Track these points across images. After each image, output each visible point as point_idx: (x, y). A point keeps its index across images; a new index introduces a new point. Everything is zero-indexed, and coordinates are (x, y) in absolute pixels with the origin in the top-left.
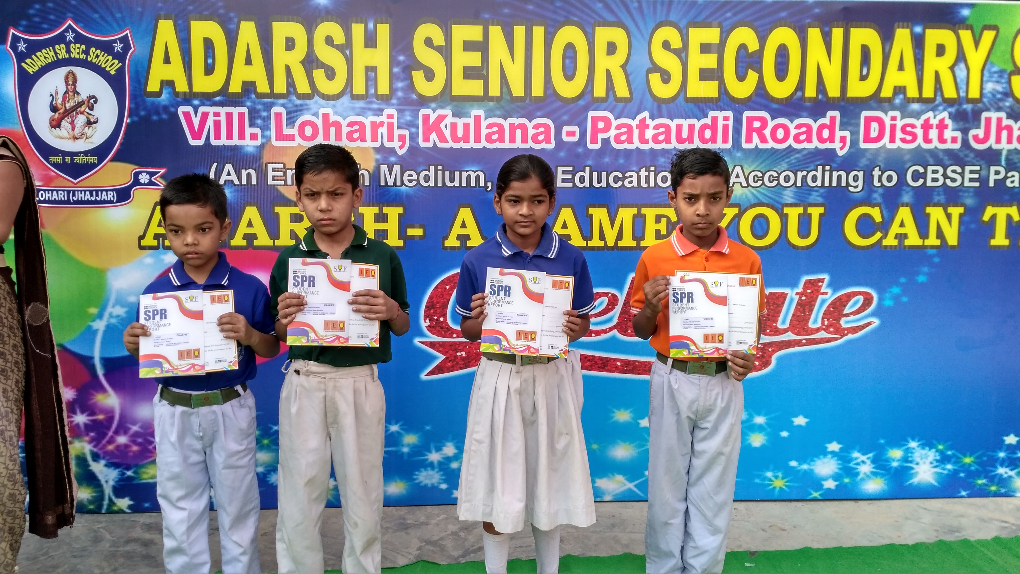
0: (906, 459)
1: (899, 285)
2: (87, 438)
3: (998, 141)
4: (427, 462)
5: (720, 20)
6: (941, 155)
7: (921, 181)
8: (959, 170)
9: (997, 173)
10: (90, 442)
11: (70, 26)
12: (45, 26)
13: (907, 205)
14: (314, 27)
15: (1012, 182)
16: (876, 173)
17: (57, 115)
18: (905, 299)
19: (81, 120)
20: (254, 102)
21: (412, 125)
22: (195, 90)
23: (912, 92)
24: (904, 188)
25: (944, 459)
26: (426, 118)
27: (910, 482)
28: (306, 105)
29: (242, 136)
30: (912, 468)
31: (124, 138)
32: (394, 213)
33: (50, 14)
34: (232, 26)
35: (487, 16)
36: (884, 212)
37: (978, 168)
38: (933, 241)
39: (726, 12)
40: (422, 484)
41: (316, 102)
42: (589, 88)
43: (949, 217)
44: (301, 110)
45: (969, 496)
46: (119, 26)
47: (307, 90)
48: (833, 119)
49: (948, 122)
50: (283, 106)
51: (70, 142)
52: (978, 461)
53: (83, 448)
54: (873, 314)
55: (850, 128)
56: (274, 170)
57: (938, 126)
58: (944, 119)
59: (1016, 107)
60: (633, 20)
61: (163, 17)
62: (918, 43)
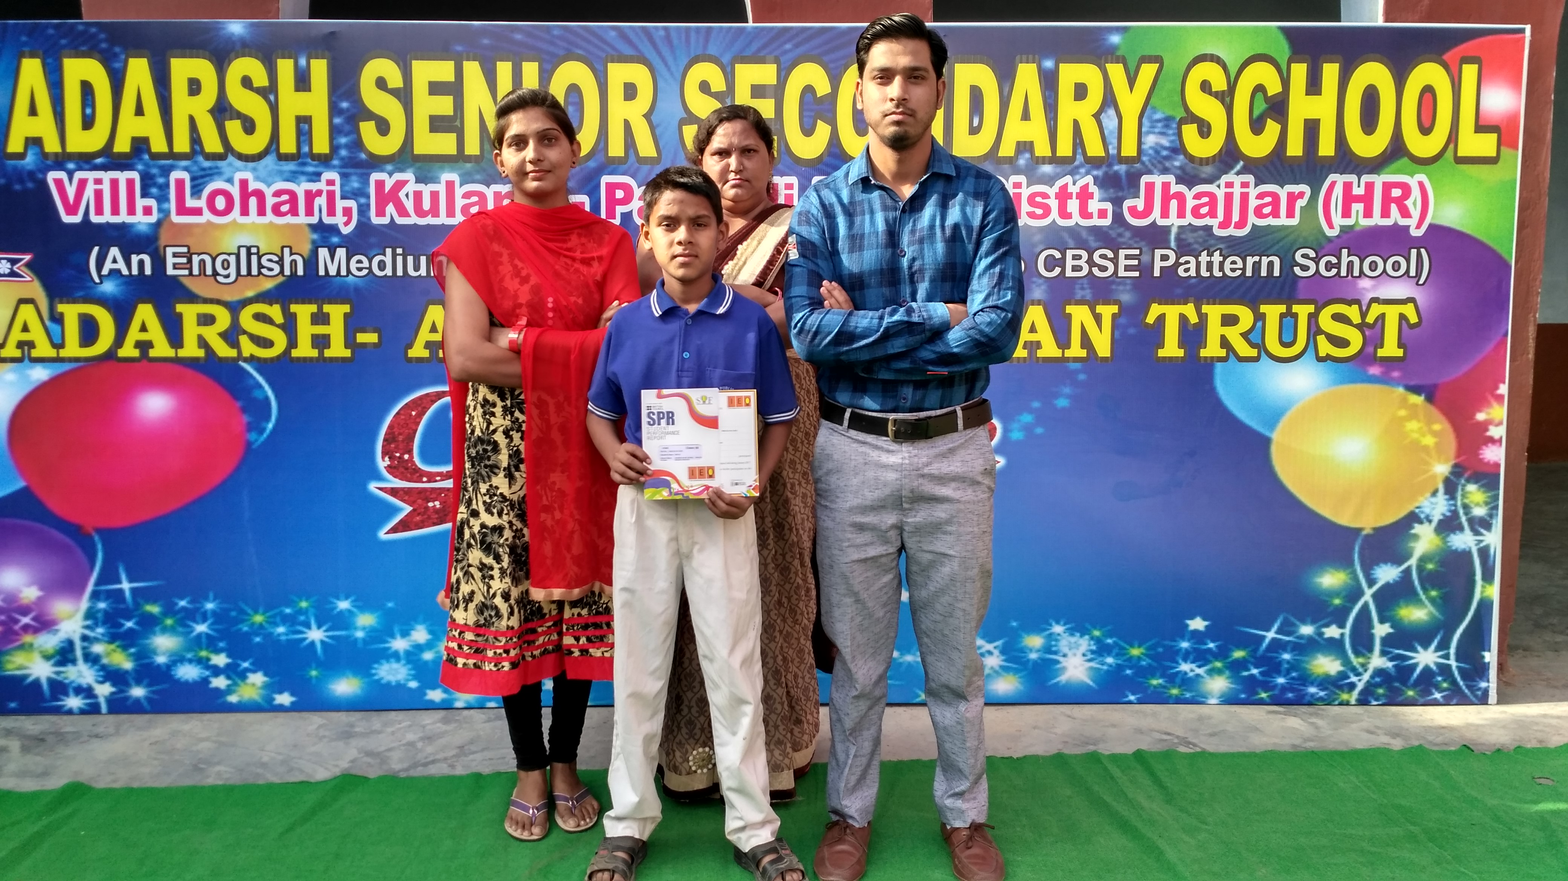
0: (1048, 649)
1: (1031, 411)
3: (1165, 214)
4: (390, 652)
5: (776, 53)
6: (1084, 234)
7: (1058, 270)
8: (1110, 254)
9: (1164, 258)
13: (1039, 303)
14: (225, 65)
15: (1187, 270)
18: (1039, 430)
20: (147, 165)
21: (359, 194)
22: (69, 149)
23: (1042, 149)
24: (1035, 279)
25: (1101, 650)
26: (380, 184)
27: (1055, 681)
28: (217, 168)
29: (131, 211)
30: (1058, 662)
32: (337, 312)
34: (117, 65)
35: (459, 48)
37: (1137, 252)
38: (1076, 350)
39: (785, 43)
40: (384, 681)
41: (230, 165)
42: (602, 145)
43: (1098, 318)
44: (211, 175)
45: (1140, 702)
47: (219, 148)
49: (1093, 189)
50: (186, 169)
52: (1152, 652)
56: (175, 255)
57: (1078, 196)
58: (1087, 185)
59: (1190, 167)
60: (659, 53)
61: (27, 54)
62: (1049, 82)
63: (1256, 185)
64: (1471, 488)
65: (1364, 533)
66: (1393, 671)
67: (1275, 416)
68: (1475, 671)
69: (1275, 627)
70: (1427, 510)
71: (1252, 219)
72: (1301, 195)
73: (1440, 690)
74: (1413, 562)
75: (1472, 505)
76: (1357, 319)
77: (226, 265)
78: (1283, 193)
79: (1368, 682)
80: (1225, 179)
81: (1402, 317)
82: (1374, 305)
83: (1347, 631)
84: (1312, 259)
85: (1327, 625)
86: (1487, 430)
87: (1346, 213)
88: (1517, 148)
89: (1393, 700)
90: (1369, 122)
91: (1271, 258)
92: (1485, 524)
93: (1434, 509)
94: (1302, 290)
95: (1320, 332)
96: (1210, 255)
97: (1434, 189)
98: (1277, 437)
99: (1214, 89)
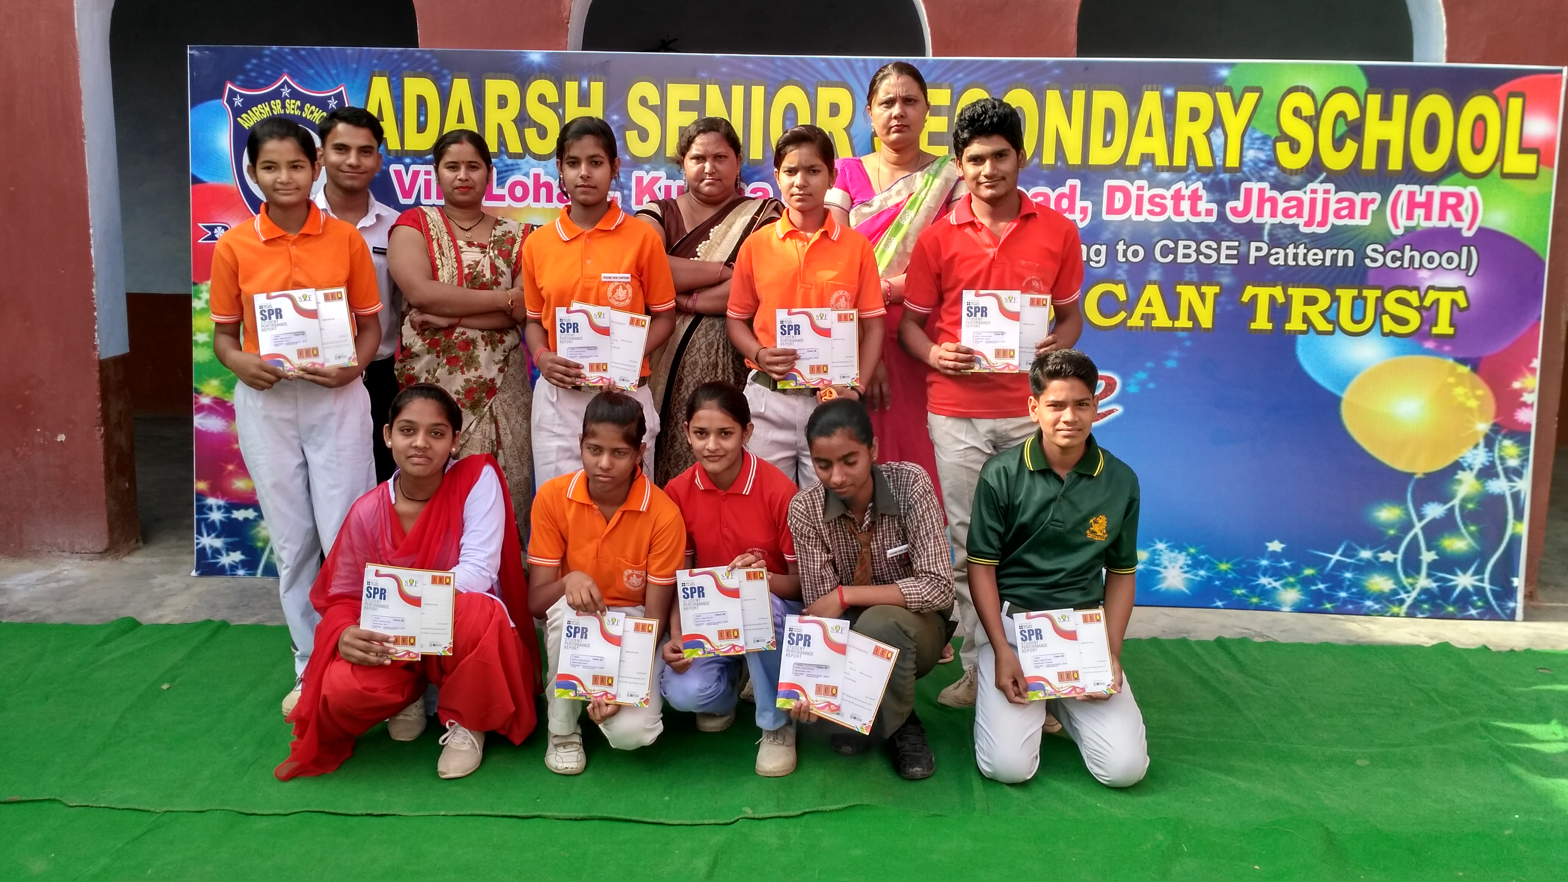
0: (1152, 562)
1: (1145, 370)
3: (1260, 213)
5: (950, 81)
6: (1194, 229)
7: (1171, 257)
8: (1214, 245)
9: (1259, 249)
11: (286, 82)
12: (261, 81)
13: (1155, 283)
14: (526, 86)
15: (1276, 260)
16: (1121, 247)
18: (1151, 386)
21: (624, 186)
22: (407, 147)
23: (1162, 160)
24: (1152, 264)
25: (1196, 564)
26: (640, 180)
27: (1158, 587)
28: (517, 164)
30: (1159, 573)
33: (266, 69)
34: (445, 84)
35: (704, 75)
36: (1129, 291)
37: (1236, 244)
38: (1184, 322)
39: (958, 73)
41: (527, 162)
43: (1202, 296)
44: (513, 170)
45: (1226, 607)
46: (334, 82)
47: (519, 150)
48: (1073, 188)
49: (1202, 192)
52: (1237, 568)
54: (1116, 401)
55: (1092, 198)
57: (1190, 198)
58: (1197, 189)
59: (1282, 177)
60: (858, 79)
61: (377, 73)
62: (1169, 107)
63: (1336, 192)
64: (1507, 443)
65: (1416, 477)
66: (1436, 590)
67: (1345, 379)
68: (1506, 592)
69: (1340, 551)
70: (1470, 460)
71: (1332, 220)
72: (1373, 201)
73: (1476, 608)
74: (1456, 502)
75: (1507, 457)
76: (1416, 302)
78: (1358, 199)
79: (1415, 599)
80: (1311, 186)
81: (1454, 302)
82: (1431, 292)
83: (1399, 556)
84: (1380, 253)
85: (1383, 551)
86: (1521, 396)
87: (1410, 217)
88: (1552, 166)
89: (1437, 614)
90: (1431, 142)
91: (1347, 251)
92: (1518, 473)
93: (1475, 459)
94: (1371, 279)
95: (1385, 312)
96: (1296, 247)
97: (1484, 199)
98: (1347, 397)
99: (1304, 114)
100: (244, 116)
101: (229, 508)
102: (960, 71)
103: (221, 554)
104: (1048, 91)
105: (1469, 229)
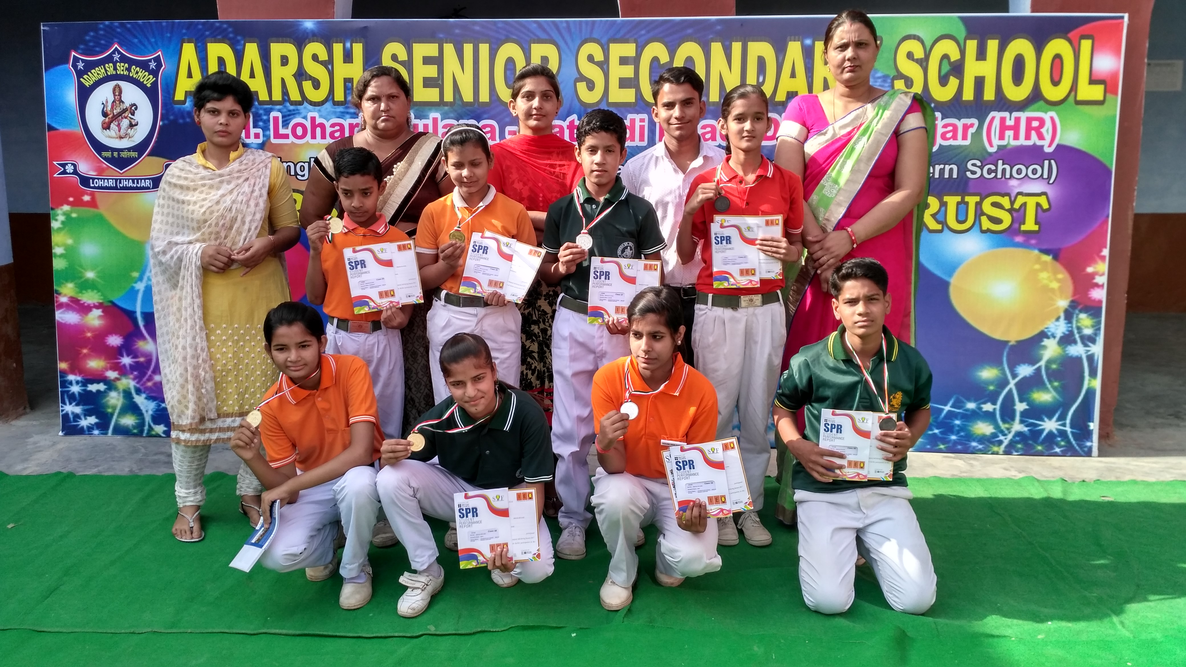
2: (131, 376)
5: (636, 36)
10: (134, 379)
11: (116, 49)
12: (97, 49)
14: (303, 47)
17: (107, 120)
19: (125, 123)
28: (297, 110)
31: (157, 137)
33: (101, 39)
34: (239, 47)
35: (441, 36)
41: (305, 108)
44: (294, 114)
46: (154, 48)
47: (299, 98)
50: (279, 111)
51: (117, 140)
53: (129, 384)
60: (563, 38)
61: (186, 41)
62: (808, 54)
63: (942, 119)
64: (1083, 316)
65: (1010, 344)
66: (1028, 433)
67: (952, 268)
68: (1083, 434)
69: (950, 403)
70: (1053, 330)
71: (940, 141)
72: (972, 125)
73: (1060, 447)
74: (1042, 363)
75: (1083, 327)
76: (1007, 205)
77: (302, 169)
78: (960, 124)
79: (1011, 440)
81: (1038, 205)
82: (1019, 197)
83: (998, 407)
84: (978, 167)
85: (985, 403)
86: (1094, 278)
87: (1002, 137)
88: (1117, 94)
89: (1028, 452)
90: (1018, 77)
91: (952, 166)
92: (1092, 339)
93: (1057, 329)
94: (971, 187)
95: (983, 214)
97: (1061, 121)
98: (954, 281)
99: (916, 57)
100: (85, 77)
101: (85, 383)
102: (642, 30)
103: (80, 419)
104: (712, 43)
105: (1050, 146)
